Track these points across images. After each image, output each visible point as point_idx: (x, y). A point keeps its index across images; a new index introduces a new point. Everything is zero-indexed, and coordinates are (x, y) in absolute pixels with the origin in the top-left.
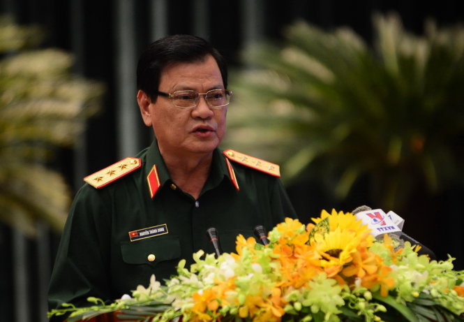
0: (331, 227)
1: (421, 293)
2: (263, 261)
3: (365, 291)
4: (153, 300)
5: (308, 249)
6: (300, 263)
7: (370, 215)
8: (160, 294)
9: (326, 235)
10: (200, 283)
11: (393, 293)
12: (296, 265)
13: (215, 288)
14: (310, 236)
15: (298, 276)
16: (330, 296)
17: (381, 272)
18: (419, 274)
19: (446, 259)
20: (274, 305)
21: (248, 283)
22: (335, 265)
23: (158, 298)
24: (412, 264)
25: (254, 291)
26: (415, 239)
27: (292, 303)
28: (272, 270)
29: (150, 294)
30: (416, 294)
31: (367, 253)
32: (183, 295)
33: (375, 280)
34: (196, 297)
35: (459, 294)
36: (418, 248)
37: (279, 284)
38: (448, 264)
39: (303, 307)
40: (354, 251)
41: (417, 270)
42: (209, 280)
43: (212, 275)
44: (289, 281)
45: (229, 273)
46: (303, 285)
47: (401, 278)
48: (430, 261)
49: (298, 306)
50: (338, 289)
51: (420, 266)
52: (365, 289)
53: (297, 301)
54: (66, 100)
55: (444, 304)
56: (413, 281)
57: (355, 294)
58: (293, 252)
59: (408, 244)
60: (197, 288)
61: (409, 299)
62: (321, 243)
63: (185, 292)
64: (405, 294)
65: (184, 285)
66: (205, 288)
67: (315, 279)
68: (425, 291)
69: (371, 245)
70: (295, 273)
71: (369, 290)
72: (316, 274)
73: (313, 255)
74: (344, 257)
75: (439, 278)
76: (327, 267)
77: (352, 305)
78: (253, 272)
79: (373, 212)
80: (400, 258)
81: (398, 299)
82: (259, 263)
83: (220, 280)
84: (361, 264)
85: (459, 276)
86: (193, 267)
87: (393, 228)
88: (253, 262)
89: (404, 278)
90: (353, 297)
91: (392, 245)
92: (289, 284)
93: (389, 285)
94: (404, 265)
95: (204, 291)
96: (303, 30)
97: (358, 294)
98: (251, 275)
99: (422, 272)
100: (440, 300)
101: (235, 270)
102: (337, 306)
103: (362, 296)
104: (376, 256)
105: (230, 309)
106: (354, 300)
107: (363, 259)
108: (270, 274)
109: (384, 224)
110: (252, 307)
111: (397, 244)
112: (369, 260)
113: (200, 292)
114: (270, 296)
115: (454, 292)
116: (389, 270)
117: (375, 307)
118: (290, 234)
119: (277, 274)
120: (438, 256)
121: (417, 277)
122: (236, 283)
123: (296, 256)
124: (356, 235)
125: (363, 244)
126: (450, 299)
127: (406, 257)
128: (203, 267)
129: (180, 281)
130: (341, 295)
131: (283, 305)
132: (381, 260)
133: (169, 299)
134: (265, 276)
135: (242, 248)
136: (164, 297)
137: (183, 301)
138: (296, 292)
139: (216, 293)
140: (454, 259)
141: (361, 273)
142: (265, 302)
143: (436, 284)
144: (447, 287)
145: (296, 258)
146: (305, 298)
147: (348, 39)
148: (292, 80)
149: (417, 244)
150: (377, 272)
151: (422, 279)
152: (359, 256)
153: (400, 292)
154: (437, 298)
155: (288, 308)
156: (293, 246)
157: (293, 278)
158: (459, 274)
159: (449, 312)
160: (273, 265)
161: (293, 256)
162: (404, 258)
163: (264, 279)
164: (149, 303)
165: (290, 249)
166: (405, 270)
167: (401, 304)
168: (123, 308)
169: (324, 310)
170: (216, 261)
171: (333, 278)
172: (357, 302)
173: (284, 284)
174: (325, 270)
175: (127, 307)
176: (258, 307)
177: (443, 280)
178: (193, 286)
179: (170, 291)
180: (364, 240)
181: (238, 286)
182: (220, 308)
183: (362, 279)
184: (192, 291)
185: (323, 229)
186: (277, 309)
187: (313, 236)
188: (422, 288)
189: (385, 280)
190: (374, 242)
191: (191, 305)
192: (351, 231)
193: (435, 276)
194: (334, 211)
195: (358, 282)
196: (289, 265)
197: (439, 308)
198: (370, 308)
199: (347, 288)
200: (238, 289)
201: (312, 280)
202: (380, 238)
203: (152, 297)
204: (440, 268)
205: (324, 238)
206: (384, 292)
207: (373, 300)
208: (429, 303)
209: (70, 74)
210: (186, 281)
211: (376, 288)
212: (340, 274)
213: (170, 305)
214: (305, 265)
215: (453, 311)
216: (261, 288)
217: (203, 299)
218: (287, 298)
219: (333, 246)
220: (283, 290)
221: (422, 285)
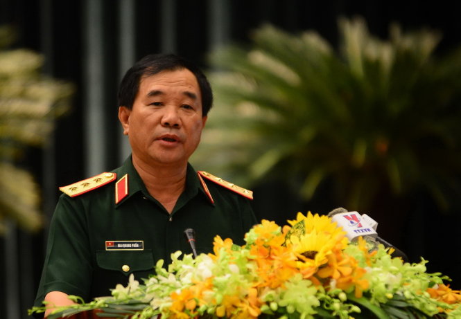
0: (306, 229)
1: (395, 295)
2: (240, 262)
3: (339, 292)
4: (131, 299)
5: (285, 251)
6: (276, 263)
7: (346, 217)
8: (138, 293)
9: (302, 237)
10: (178, 282)
11: (367, 295)
12: (272, 267)
13: (193, 288)
14: (286, 237)
15: (275, 277)
16: (306, 297)
17: (355, 274)
18: (393, 276)
19: (419, 261)
20: (250, 305)
21: (226, 283)
22: (310, 267)
23: (136, 297)
24: (385, 266)
25: (230, 291)
26: (388, 242)
27: (268, 303)
28: (249, 271)
29: (129, 293)
30: (390, 296)
31: (342, 255)
32: (162, 294)
33: (350, 281)
34: (174, 296)
35: (432, 296)
36: (392, 250)
37: (256, 285)
38: (421, 267)
39: (279, 307)
40: (329, 253)
41: (391, 272)
42: (186, 280)
43: (189, 275)
44: (265, 282)
45: (207, 273)
46: (280, 286)
47: (375, 279)
48: (404, 263)
49: (274, 306)
50: (314, 290)
51: (394, 268)
52: (340, 290)
53: (273, 301)
54: (35, 100)
55: (417, 305)
56: (386, 283)
57: (330, 295)
58: (270, 253)
59: (381, 246)
60: (175, 288)
61: (383, 301)
62: (297, 245)
63: (163, 291)
64: (379, 296)
65: (162, 284)
66: (183, 287)
67: (290, 279)
68: (399, 293)
69: (346, 247)
70: (271, 274)
71: (344, 291)
72: (292, 275)
73: (289, 257)
74: (320, 259)
75: (412, 281)
76: (303, 268)
77: (328, 305)
78: (230, 272)
79: (349, 214)
80: (373, 260)
81: (373, 300)
82: (236, 263)
83: (197, 280)
84: (336, 265)
85: (431, 279)
86: (171, 267)
87: (369, 230)
88: (230, 263)
89: (378, 279)
90: (328, 297)
91: (366, 247)
92: (265, 284)
93: (363, 287)
94: (378, 267)
95: (182, 291)
96: (269, 33)
97: (333, 295)
98: (228, 276)
99: (395, 274)
100: (414, 301)
101: (213, 271)
102: (313, 307)
103: (337, 297)
104: (351, 258)
105: (208, 308)
106: (328, 301)
107: (338, 261)
108: (247, 275)
109: (360, 226)
110: (229, 306)
111: (371, 246)
112: (344, 261)
113: (178, 291)
114: (247, 296)
115: (427, 294)
116: (364, 271)
117: (350, 308)
118: (267, 236)
119: (254, 274)
120: (411, 259)
121: (391, 278)
122: (214, 283)
123: (273, 257)
124: (331, 238)
125: (338, 247)
126: (423, 301)
127: (380, 259)
128: (181, 267)
129: (159, 280)
130: (316, 296)
131: (259, 305)
132: (355, 262)
133: (147, 298)
134: (242, 276)
135: (220, 249)
136: (143, 296)
137: (161, 300)
138: (272, 292)
139: (194, 292)
140: (427, 262)
141: (336, 275)
142: (242, 302)
143: (409, 286)
144: (421, 289)
145: (273, 259)
146: (281, 298)
147: (313, 42)
148: (258, 82)
149: (390, 247)
150: (352, 274)
151: (396, 281)
152: (334, 257)
153: (374, 294)
154: (410, 299)
155: (264, 308)
156: (269, 247)
157: (270, 279)
158: (431, 277)
159: (422, 314)
160: (250, 266)
161: (269, 257)
162: (378, 260)
163: (241, 279)
164: (127, 302)
165: (267, 250)
166: (380, 272)
167: (374, 305)
168: (102, 306)
169: (299, 311)
170: (194, 261)
171: (309, 279)
172: (333, 302)
173: (261, 284)
174: (302, 271)
175: (107, 306)
176: (235, 307)
177: (416, 282)
178: (172, 285)
179: (148, 290)
180: (339, 242)
181: (216, 286)
182: (198, 307)
183: (337, 280)
184: (169, 290)
185: (299, 231)
186: (254, 308)
187: (289, 238)
188: (396, 290)
189: (360, 282)
190: (348, 244)
191: (169, 304)
192: (327, 233)
193: (409, 278)
194: (309, 214)
195: (333, 284)
196: (265, 266)
197: (411, 310)
198: (344, 309)
199: (322, 289)
200: (216, 289)
201: (288, 281)
202: (355, 240)
203: (131, 296)
204: (414, 270)
205: (300, 240)
206: (359, 293)
207: (348, 302)
208: (402, 305)
209: (39, 74)
210: (164, 280)
211: (350, 290)
212: (315, 275)
213: (148, 304)
214: (281, 266)
215: (426, 312)
216: (238, 288)
217: (181, 299)
218: (263, 298)
219: (309, 248)
220: (260, 290)
221: (395, 287)
